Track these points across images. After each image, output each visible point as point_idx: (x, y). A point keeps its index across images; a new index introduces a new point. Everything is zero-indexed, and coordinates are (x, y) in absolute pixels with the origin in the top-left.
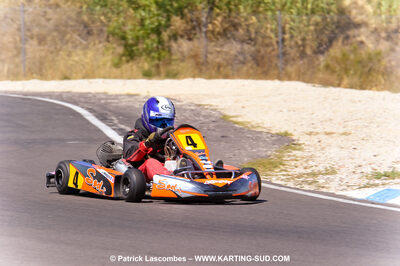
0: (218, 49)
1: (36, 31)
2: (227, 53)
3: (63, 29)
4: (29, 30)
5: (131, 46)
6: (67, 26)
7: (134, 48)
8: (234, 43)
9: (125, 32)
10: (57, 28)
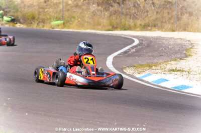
1: (189, 10)
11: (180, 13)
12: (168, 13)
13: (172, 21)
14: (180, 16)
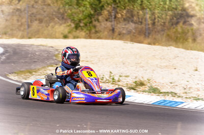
0: (123, 26)
1: (38, 17)
2: (127, 28)
3: (51, 16)
4: (35, 17)
6: (53, 15)
8: (131, 23)
11: (29, 21)
12: (18, 20)
13: (22, 29)
14: (30, 23)
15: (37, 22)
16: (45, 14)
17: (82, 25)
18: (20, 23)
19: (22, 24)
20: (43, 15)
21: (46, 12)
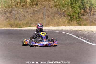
4: (45, 14)
5: (72, 17)
6: (54, 13)
7: (73, 18)
9: (70, 14)
10: (52, 13)
15: (46, 17)
16: (50, 13)
17: (74, 17)
18: (37, 18)
19: (39, 18)
20: (49, 13)
21: (51, 12)
